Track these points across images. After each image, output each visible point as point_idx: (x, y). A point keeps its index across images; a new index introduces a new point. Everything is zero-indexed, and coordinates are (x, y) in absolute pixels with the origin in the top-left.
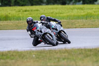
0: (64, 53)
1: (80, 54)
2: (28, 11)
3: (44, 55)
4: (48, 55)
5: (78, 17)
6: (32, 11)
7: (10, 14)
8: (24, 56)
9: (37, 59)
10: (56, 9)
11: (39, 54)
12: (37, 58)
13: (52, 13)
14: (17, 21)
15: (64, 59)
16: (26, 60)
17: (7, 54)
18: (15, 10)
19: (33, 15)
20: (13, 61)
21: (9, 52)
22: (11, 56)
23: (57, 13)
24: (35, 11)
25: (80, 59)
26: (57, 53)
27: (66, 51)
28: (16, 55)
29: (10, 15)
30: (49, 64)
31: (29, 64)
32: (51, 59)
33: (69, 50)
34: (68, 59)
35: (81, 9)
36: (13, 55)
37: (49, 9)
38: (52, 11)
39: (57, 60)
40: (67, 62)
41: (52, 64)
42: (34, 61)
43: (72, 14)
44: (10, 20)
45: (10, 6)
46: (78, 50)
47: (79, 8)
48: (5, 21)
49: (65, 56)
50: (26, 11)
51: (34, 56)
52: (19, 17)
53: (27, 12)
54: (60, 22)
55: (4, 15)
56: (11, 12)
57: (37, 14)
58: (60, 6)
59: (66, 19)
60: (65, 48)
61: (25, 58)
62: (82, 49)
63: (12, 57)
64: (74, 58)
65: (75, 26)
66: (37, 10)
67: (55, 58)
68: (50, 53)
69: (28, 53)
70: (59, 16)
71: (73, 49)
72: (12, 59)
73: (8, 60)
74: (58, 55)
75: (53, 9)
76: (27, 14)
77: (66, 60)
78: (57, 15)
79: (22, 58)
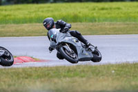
2: (107, 9)
3: (127, 70)
6: (111, 9)
7: (80, 13)
8: (99, 72)
9: (118, 76)
11: (120, 69)
12: (118, 74)
14: (91, 24)
16: (101, 78)
17: (75, 70)
18: (87, 7)
19: (113, 15)
20: (84, 79)
22: (81, 72)
24: (115, 9)
28: (88, 71)
29: (81, 15)
30: (133, 83)
31: (105, 83)
32: (136, 76)
36: (84, 71)
42: (113, 80)
44: (81, 22)
50: (103, 9)
51: (113, 72)
52: (94, 17)
53: (105, 11)
55: (72, 15)
56: (82, 10)
57: (118, 14)
61: (100, 74)
63: (83, 74)
66: (119, 9)
68: (135, 67)
69: (105, 68)
73: (77, 78)
76: (104, 14)
79: (97, 75)
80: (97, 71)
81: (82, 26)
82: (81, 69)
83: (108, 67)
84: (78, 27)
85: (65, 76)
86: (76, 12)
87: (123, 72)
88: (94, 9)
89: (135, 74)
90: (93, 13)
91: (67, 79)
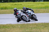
0: (35, 25)
1: (42, 25)
2: (17, 5)
3: (24, 26)
4: (26, 26)
5: (41, 8)
6: (18, 5)
7: (7, 6)
9: (21, 28)
10: (31, 4)
11: (22, 26)
12: (21, 27)
13: (28, 6)
14: (11, 10)
15: (34, 28)
16: (15, 29)
17: (6, 26)
18: (10, 4)
19: (19, 7)
20: (9, 29)
21: (7, 25)
22: (8, 27)
23: (31, 6)
24: (20, 5)
25: (42, 28)
26: (31, 25)
27: (35, 24)
28: (10, 26)
30: (27, 31)
31: (17, 31)
32: (28, 28)
33: (37, 24)
34: (36, 28)
35: (43, 4)
36: (9, 26)
37: (27, 4)
38: (28, 5)
39: (31, 28)
40: (36, 29)
41: (29, 31)
42: (19, 29)
43: (38, 6)
44: (8, 9)
45: (8, 2)
46: (41, 23)
47: (42, 4)
48: (5, 10)
49: (35, 26)
50: (15, 5)
51: (19, 26)
52: (12, 8)
54: (33, 10)
56: (8, 5)
58: (32, 2)
59: (35, 9)
60: (35, 23)
61: (15, 27)
62: (43, 23)
63: (9, 27)
64: (39, 28)
65: (40, 12)
66: (21, 4)
67: (30, 28)
68: (27, 25)
70: (32, 7)
71: (39, 23)
72: (8, 28)
74: (31, 26)
75: (29, 4)
77: (35, 29)
78: (31, 7)
79: (14, 28)
80: (14, 26)
81: (8, 11)
82: (8, 26)
83: (17, 25)
84: (7, 11)
85: (2, 28)
86: (6, 6)
87: (23, 27)
88: (12, 5)
89: (27, 28)
90: (12, 6)
91: (3, 29)
